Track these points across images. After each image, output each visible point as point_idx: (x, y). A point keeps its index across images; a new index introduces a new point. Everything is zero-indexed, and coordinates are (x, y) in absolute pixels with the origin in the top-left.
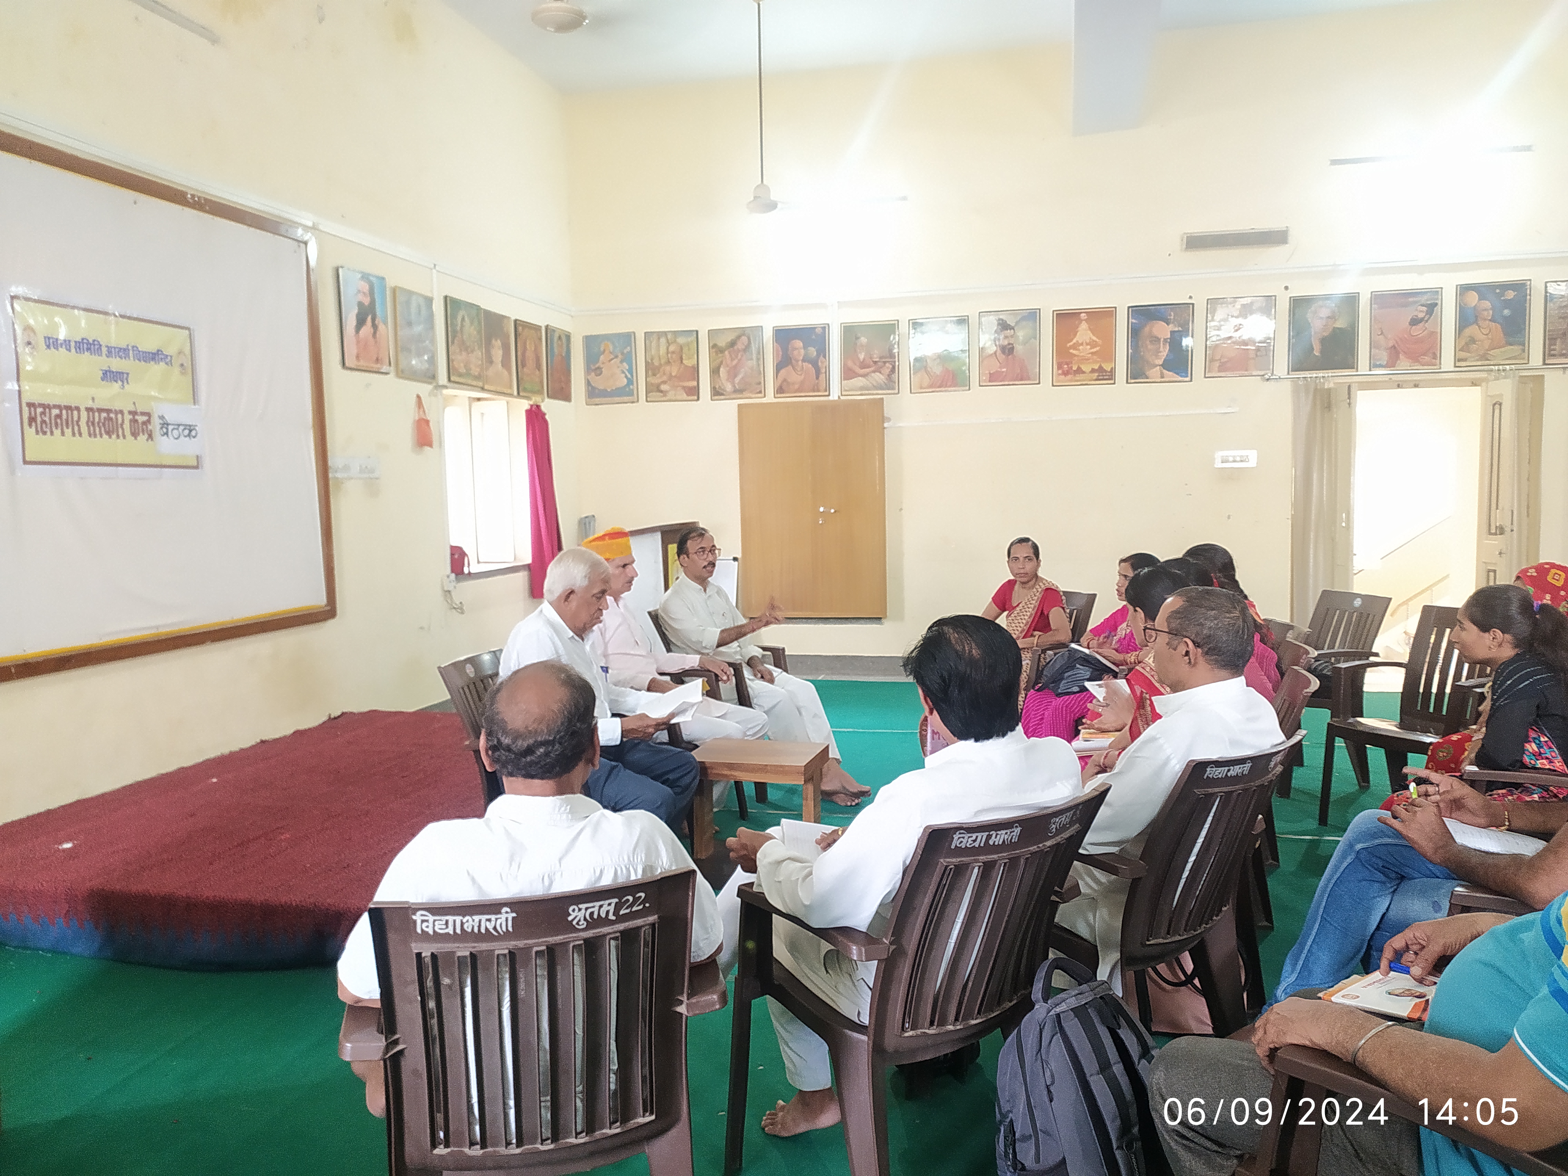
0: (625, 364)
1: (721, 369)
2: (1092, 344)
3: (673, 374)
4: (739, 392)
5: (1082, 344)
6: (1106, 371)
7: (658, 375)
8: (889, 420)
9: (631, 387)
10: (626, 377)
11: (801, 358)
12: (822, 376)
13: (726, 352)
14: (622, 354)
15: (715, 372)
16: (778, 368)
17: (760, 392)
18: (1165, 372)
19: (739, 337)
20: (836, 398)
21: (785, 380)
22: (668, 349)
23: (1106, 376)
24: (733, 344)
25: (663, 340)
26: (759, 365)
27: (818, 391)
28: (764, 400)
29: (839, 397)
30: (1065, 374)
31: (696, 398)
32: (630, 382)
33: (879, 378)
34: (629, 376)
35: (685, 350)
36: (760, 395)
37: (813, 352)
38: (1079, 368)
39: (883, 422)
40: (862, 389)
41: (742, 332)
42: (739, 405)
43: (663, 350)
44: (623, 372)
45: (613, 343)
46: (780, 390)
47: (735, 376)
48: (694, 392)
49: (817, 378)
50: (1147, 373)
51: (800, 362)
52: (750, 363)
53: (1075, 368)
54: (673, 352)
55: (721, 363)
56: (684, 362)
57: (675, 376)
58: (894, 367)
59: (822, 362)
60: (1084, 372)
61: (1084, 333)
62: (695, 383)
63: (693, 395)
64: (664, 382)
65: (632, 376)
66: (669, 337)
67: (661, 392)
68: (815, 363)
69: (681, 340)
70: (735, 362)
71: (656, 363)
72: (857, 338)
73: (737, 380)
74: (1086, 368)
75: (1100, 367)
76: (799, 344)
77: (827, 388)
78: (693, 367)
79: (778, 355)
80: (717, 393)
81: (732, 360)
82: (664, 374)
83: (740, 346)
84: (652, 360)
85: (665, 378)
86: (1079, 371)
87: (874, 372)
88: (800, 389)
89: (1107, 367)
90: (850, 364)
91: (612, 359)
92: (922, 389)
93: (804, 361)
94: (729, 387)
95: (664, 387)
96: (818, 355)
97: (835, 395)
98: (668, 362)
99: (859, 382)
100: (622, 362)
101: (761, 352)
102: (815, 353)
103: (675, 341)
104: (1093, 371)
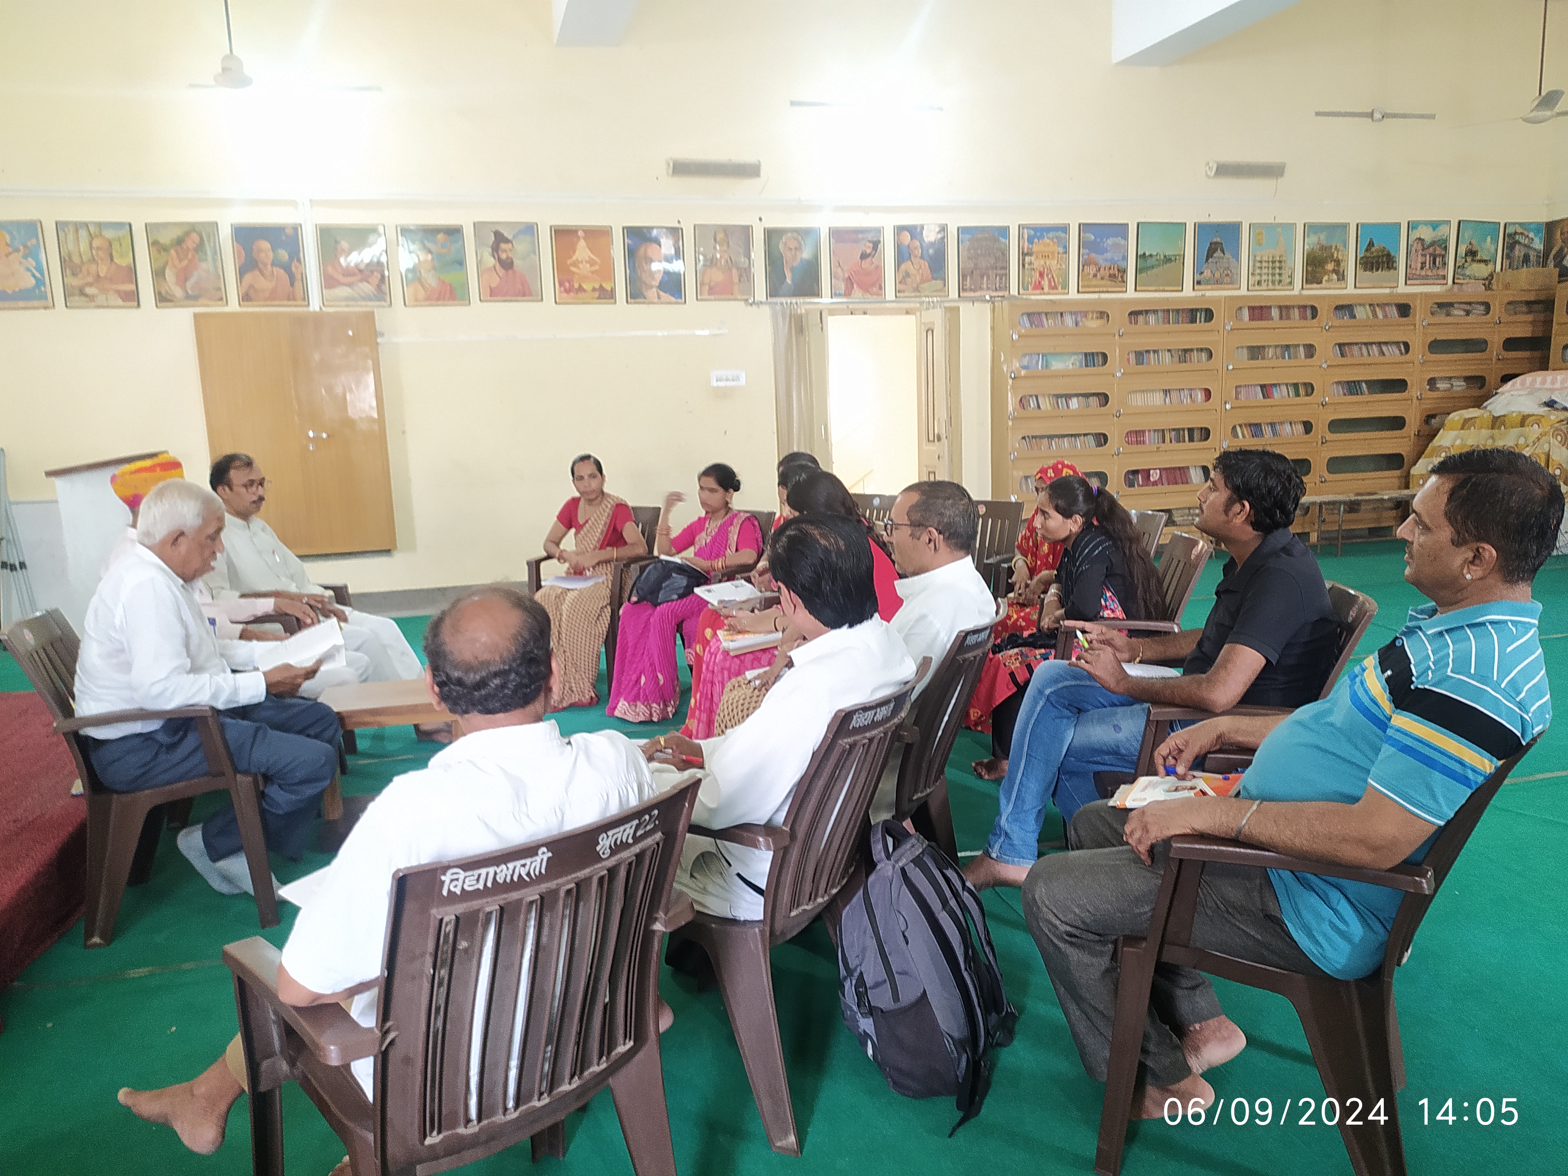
0: (30, 259)
1: (167, 271)
2: (592, 263)
3: (102, 275)
4: (191, 298)
5: (582, 262)
6: (606, 290)
7: (80, 276)
8: (382, 335)
9: (43, 289)
10: (34, 276)
11: (270, 262)
12: (298, 284)
13: (173, 252)
14: (25, 246)
15: (158, 274)
16: (242, 272)
17: (221, 299)
18: (661, 293)
19: (187, 234)
20: (317, 309)
21: (251, 286)
22: (91, 245)
23: (606, 295)
24: (179, 242)
25: (83, 233)
26: (216, 268)
27: (295, 299)
28: (226, 309)
29: (321, 308)
30: (567, 291)
31: (136, 304)
32: (40, 282)
33: (367, 288)
34: (38, 274)
35: (116, 246)
36: (220, 303)
37: (284, 255)
38: (580, 286)
39: (376, 338)
40: (347, 299)
41: (192, 228)
42: (196, 316)
43: (84, 246)
44: (28, 270)
45: (11, 233)
46: (246, 298)
47: (186, 279)
48: (132, 298)
49: (292, 284)
50: (646, 294)
51: (269, 266)
52: (204, 265)
53: (576, 286)
54: (98, 248)
55: (167, 263)
56: (116, 260)
57: (105, 278)
58: (383, 276)
59: (296, 267)
60: (584, 291)
61: (582, 251)
62: (134, 287)
63: (133, 301)
64: (90, 285)
65: (42, 274)
66: (92, 229)
67: (86, 295)
68: (287, 269)
69: (109, 234)
70: (185, 262)
71: (76, 259)
72: (337, 242)
73: (189, 284)
74: (587, 286)
75: (601, 286)
76: (265, 245)
77: (306, 298)
78: (129, 267)
79: (239, 257)
80: (163, 299)
81: (180, 260)
82: (89, 273)
83: (190, 244)
84: (70, 256)
85: (90, 279)
86: (581, 289)
87: (361, 281)
88: (273, 297)
89: (608, 286)
90: (330, 269)
91: (10, 254)
92: (418, 302)
93: (273, 264)
94: (178, 292)
95: (89, 290)
96: (291, 259)
97: (315, 305)
98: (93, 260)
99: (343, 291)
100: (25, 257)
101: (217, 252)
102: (287, 257)
103: (101, 235)
104: (594, 290)
